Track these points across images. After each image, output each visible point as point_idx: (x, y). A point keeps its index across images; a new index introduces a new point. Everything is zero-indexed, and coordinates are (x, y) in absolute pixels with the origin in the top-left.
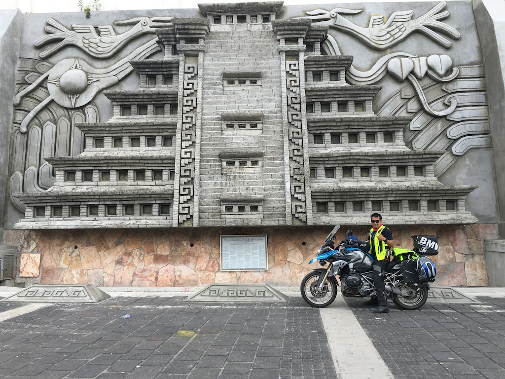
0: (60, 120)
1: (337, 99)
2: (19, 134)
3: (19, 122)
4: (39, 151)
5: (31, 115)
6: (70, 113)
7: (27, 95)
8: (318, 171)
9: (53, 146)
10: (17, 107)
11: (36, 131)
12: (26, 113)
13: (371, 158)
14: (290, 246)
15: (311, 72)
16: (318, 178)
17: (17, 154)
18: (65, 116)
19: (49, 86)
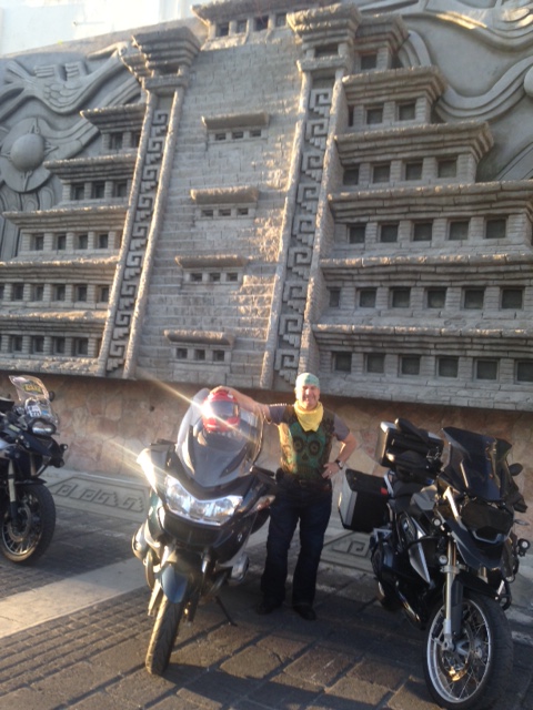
1: (400, 156)
6: (23, 200)
8: (342, 293)
13: (439, 270)
15: (362, 108)
16: (342, 306)
18: (16, 205)
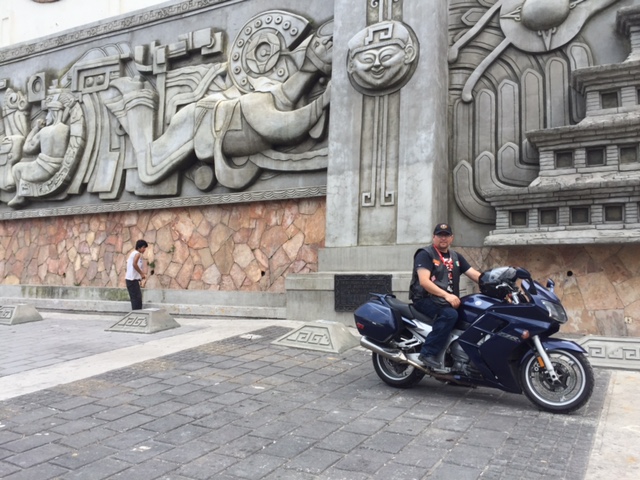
0: (525, 74)
2: (461, 105)
3: (458, 87)
4: (493, 126)
5: (477, 74)
6: (541, 61)
7: (467, 45)
9: (517, 116)
10: (453, 65)
11: (486, 97)
12: (467, 72)
17: (460, 134)
18: (532, 67)
19: (504, 24)
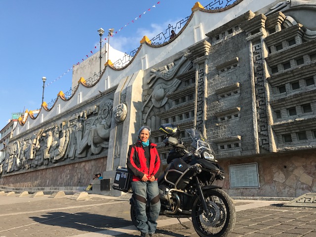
1: (293, 58)
3: (144, 119)
7: (146, 106)
8: (281, 112)
10: (143, 112)
12: (145, 114)
14: (274, 169)
15: (273, 46)
16: (282, 117)
19: (152, 100)
